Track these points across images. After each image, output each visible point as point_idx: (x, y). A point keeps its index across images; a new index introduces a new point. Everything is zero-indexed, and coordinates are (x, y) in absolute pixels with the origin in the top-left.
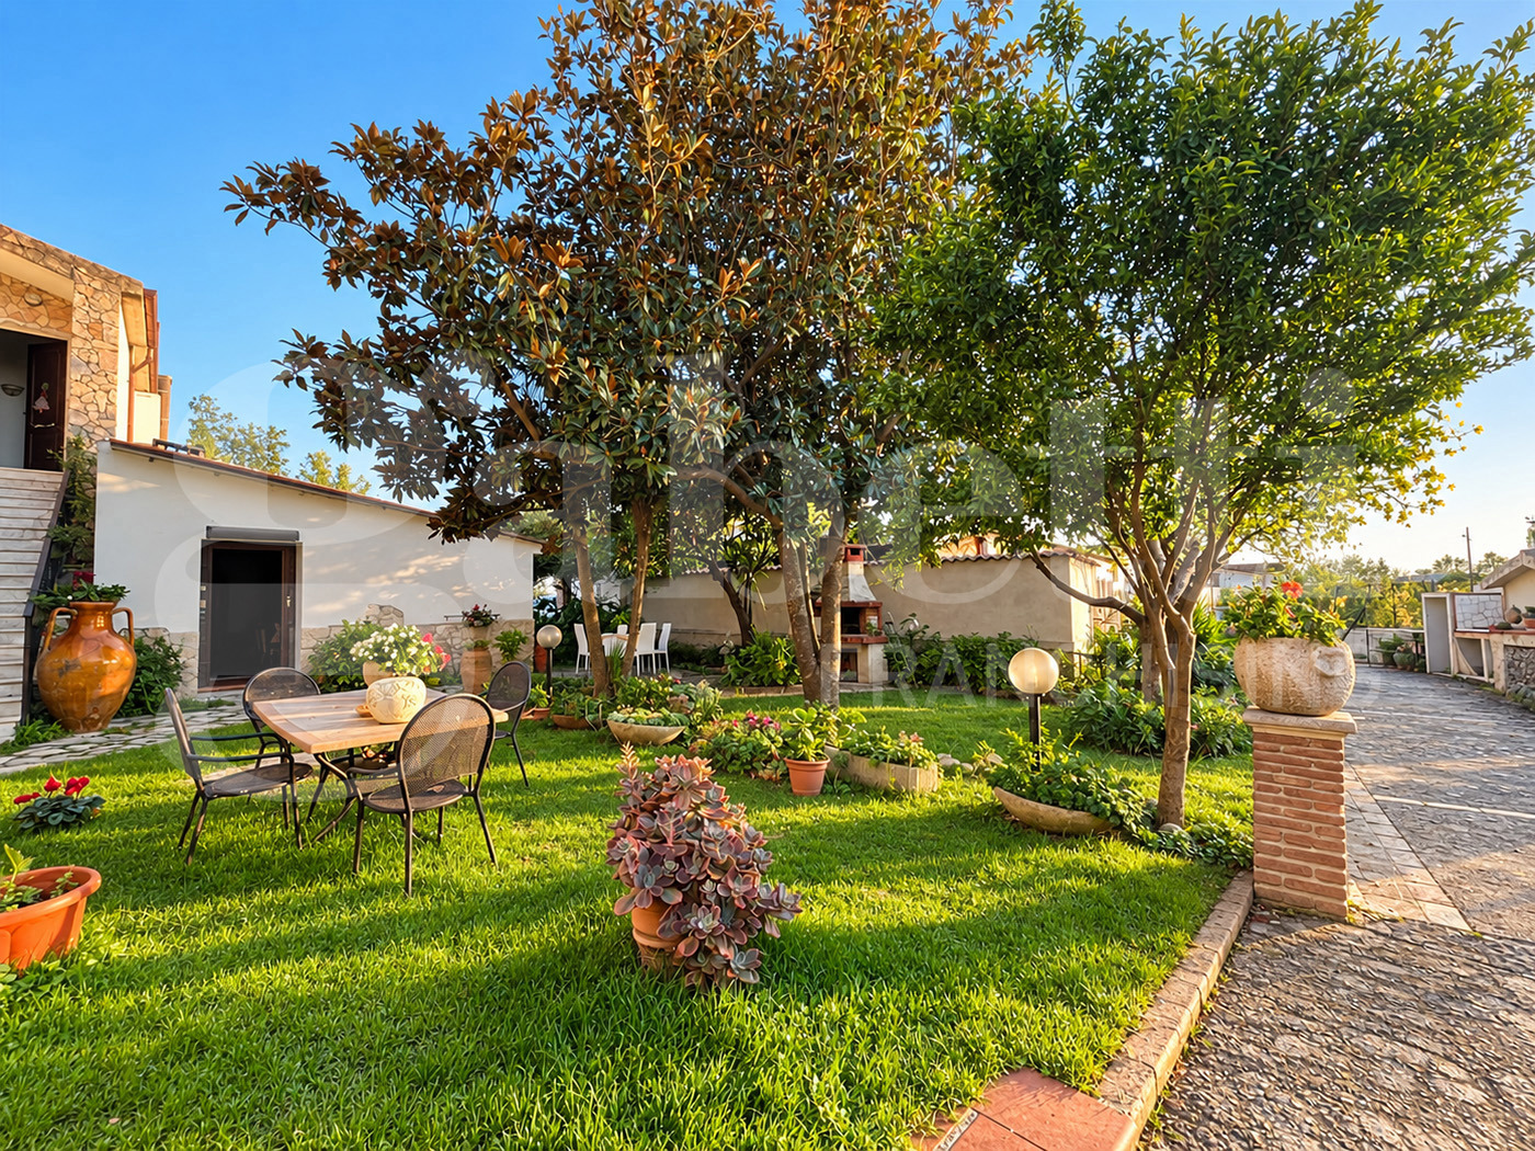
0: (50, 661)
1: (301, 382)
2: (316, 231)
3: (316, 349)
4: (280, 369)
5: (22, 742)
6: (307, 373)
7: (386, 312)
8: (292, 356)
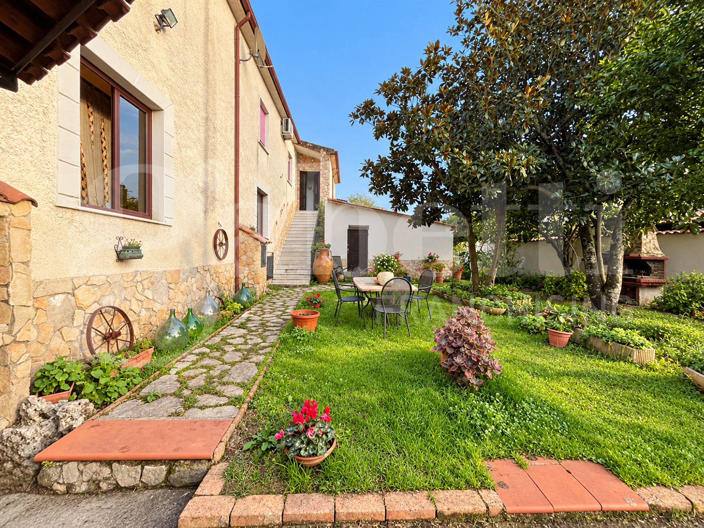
0: (316, 263)
1: (367, 176)
2: (372, 122)
3: (370, 164)
4: (361, 173)
5: (311, 285)
6: (369, 172)
7: (392, 144)
8: (364, 168)
